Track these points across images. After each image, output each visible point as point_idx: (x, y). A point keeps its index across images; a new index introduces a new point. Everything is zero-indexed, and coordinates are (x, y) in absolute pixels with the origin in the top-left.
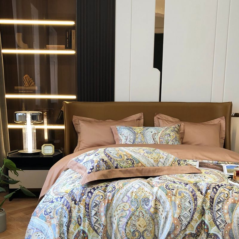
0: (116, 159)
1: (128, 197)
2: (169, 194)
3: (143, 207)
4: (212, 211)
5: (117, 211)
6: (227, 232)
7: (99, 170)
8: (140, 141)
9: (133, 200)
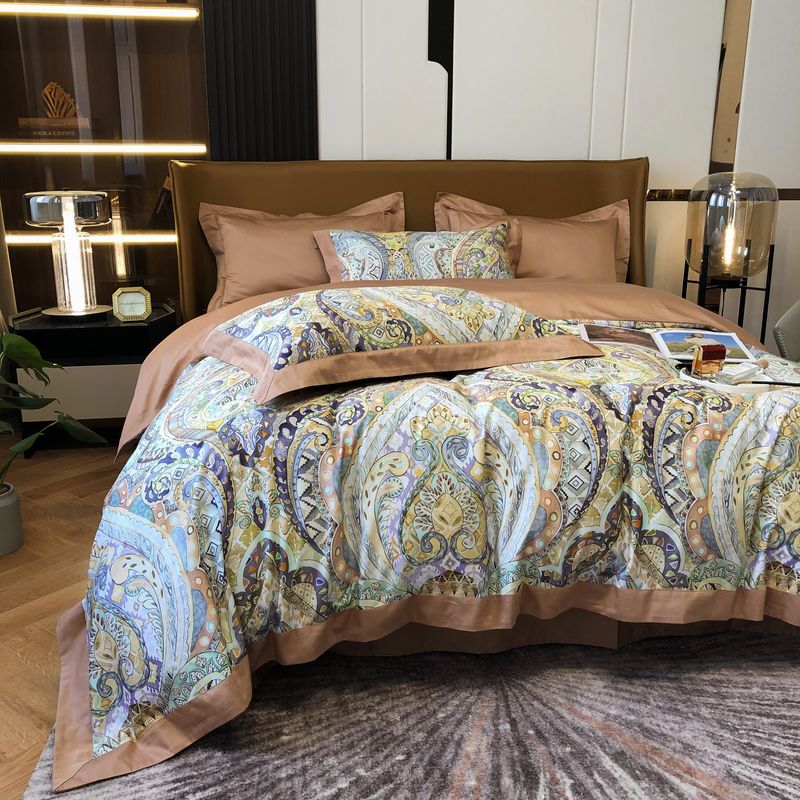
0: (358, 322)
1: (405, 435)
2: (526, 422)
3: (450, 462)
4: (651, 466)
5: (373, 478)
6: (694, 525)
7: (308, 358)
8: (399, 272)
9: (419, 444)
